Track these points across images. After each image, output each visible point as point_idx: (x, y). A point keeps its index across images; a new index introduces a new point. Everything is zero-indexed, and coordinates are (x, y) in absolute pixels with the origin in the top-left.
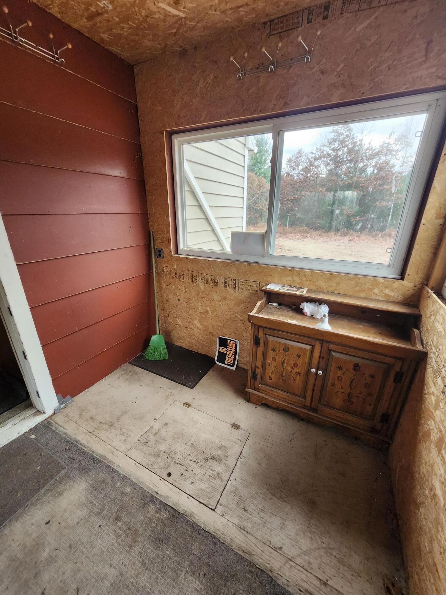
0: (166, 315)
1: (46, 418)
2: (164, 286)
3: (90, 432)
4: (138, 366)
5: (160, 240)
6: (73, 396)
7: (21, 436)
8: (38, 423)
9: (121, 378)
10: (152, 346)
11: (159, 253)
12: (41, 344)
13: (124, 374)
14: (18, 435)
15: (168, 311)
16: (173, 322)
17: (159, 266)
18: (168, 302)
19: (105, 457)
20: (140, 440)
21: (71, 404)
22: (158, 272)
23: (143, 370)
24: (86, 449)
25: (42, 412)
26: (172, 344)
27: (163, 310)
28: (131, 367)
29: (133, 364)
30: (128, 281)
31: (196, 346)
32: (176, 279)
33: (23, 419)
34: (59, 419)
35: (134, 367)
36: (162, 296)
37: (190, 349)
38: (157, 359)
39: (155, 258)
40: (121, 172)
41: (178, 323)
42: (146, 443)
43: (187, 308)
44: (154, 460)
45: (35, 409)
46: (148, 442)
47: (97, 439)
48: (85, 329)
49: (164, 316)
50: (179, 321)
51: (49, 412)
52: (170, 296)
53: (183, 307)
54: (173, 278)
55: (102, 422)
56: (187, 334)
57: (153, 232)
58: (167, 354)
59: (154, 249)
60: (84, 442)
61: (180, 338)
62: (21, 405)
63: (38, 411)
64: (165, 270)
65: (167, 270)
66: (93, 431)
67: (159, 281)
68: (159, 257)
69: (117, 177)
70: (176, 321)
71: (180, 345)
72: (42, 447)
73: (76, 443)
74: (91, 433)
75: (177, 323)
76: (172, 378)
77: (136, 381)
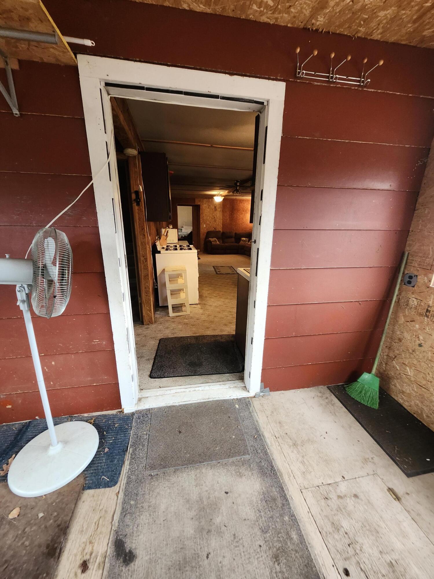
0: (391, 355)
1: (248, 396)
2: (402, 320)
3: (275, 436)
4: (337, 397)
5: (416, 264)
6: (271, 390)
7: (231, 400)
8: (242, 397)
9: (316, 398)
10: (360, 383)
11: (410, 280)
12: (265, 337)
13: (320, 397)
14: (229, 398)
15: (397, 352)
16: (398, 369)
17: (403, 294)
18: (401, 341)
19: (281, 475)
20: (320, 487)
21: (268, 396)
22: (398, 302)
23: (341, 405)
24: (268, 451)
25: (248, 390)
26: (387, 393)
27: (390, 348)
28: (328, 393)
29: (331, 391)
30: (357, 303)
31: (427, 416)
32: (426, 318)
33: (236, 387)
34: (256, 404)
35: (331, 395)
36: (393, 331)
37: (415, 415)
38: (362, 402)
39: (401, 284)
40: (392, 184)
41: (408, 373)
42: (326, 498)
43: (431, 361)
44: (331, 531)
45: (244, 384)
46: (328, 499)
47: (279, 448)
48: (300, 337)
49: (387, 355)
50: (410, 372)
51: (252, 394)
52: (407, 336)
53: (424, 357)
54: (421, 315)
55: (288, 434)
56: (418, 394)
57: (409, 254)
58: (378, 403)
59: (403, 273)
60: (268, 441)
61: (403, 392)
62: (237, 374)
63: (245, 387)
64: (411, 302)
65: (414, 302)
66: (278, 438)
67: (396, 313)
68: (406, 284)
69: (385, 190)
70: (406, 369)
71: (401, 401)
72: (240, 420)
73: (262, 437)
74: (276, 438)
75: (406, 372)
76: (378, 440)
77: (331, 413)
